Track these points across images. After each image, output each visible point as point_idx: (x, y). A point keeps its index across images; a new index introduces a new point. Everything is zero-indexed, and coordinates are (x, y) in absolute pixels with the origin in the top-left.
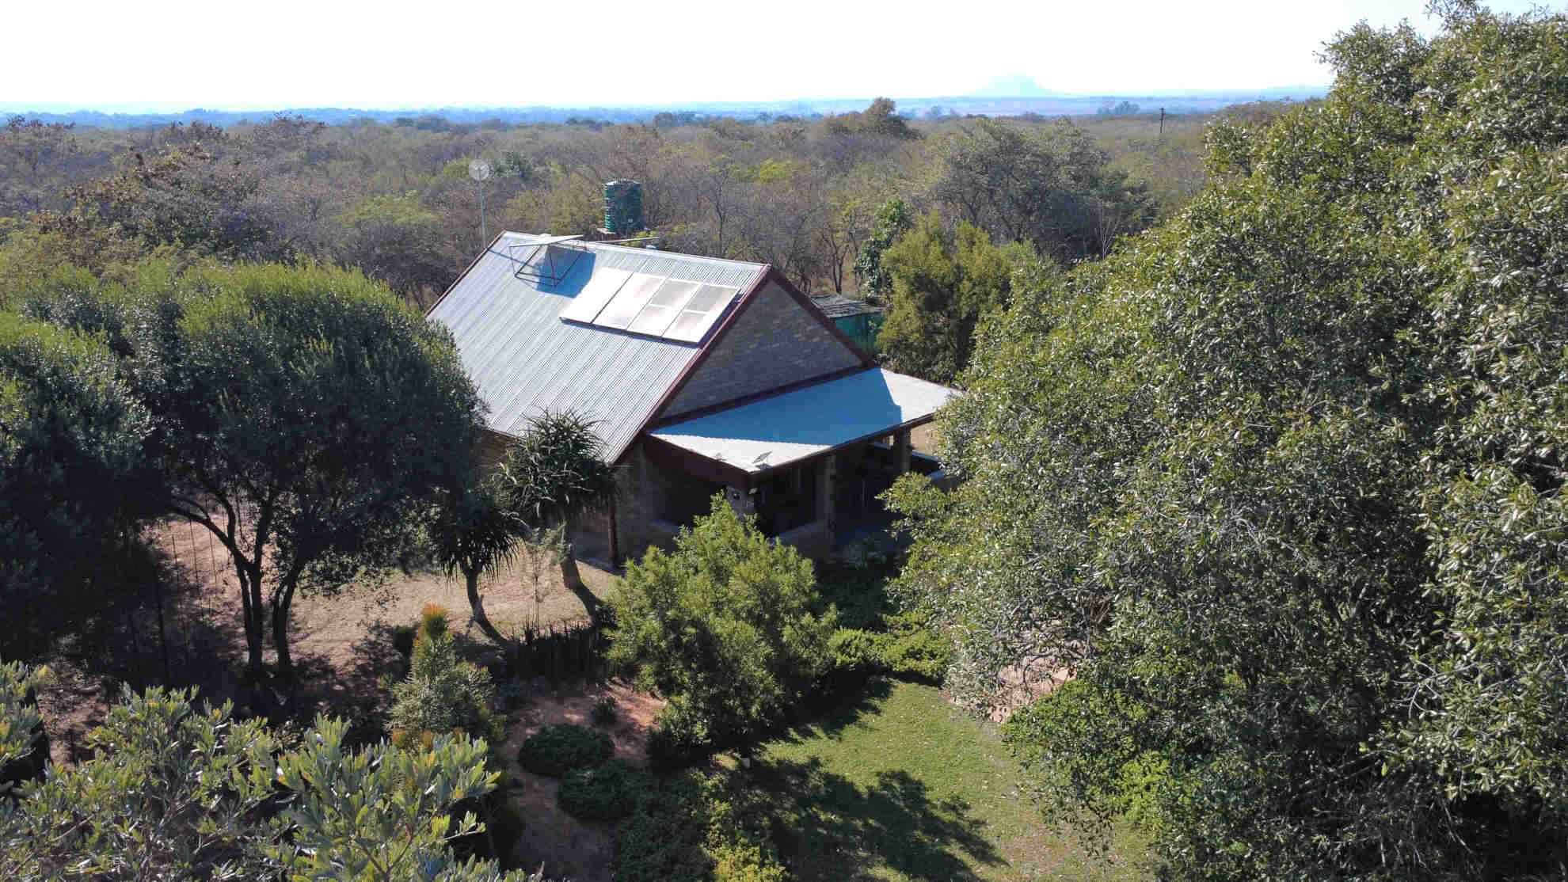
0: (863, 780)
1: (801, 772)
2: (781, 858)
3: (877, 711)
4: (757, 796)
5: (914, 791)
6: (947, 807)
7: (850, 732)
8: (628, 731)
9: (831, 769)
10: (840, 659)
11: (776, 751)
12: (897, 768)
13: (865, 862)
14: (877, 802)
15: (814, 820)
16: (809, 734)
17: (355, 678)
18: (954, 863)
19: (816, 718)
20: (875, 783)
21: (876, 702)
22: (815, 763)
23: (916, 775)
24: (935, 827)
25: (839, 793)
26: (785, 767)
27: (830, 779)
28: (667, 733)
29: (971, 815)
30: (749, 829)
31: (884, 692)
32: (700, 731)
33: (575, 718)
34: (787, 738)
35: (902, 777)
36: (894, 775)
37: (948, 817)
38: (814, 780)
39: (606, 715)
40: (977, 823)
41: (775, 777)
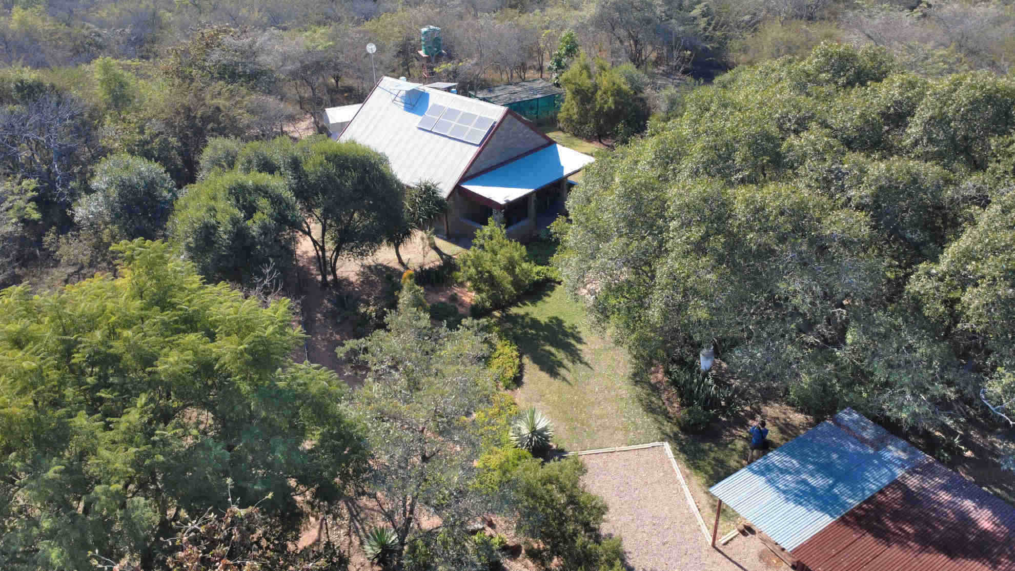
0: (543, 320)
1: (523, 317)
2: (516, 344)
3: (549, 296)
4: (508, 325)
5: (560, 322)
6: (570, 328)
7: (539, 303)
8: (462, 304)
9: (534, 316)
10: (536, 278)
11: (514, 310)
12: (555, 315)
13: (543, 345)
14: (547, 327)
15: (526, 333)
16: (525, 304)
17: (361, 286)
18: (570, 344)
19: (528, 299)
20: (547, 320)
21: (549, 292)
22: (527, 314)
23: (562, 317)
24: (566, 334)
25: (535, 323)
26: (517, 316)
27: (532, 319)
28: (477, 305)
29: (578, 330)
30: (506, 335)
31: (552, 289)
32: (488, 304)
33: (443, 300)
34: (518, 306)
35: (556, 318)
36: (553, 318)
37: (570, 331)
38: (527, 320)
39: (454, 298)
40: (579, 332)
41: (514, 319)
